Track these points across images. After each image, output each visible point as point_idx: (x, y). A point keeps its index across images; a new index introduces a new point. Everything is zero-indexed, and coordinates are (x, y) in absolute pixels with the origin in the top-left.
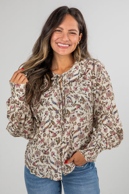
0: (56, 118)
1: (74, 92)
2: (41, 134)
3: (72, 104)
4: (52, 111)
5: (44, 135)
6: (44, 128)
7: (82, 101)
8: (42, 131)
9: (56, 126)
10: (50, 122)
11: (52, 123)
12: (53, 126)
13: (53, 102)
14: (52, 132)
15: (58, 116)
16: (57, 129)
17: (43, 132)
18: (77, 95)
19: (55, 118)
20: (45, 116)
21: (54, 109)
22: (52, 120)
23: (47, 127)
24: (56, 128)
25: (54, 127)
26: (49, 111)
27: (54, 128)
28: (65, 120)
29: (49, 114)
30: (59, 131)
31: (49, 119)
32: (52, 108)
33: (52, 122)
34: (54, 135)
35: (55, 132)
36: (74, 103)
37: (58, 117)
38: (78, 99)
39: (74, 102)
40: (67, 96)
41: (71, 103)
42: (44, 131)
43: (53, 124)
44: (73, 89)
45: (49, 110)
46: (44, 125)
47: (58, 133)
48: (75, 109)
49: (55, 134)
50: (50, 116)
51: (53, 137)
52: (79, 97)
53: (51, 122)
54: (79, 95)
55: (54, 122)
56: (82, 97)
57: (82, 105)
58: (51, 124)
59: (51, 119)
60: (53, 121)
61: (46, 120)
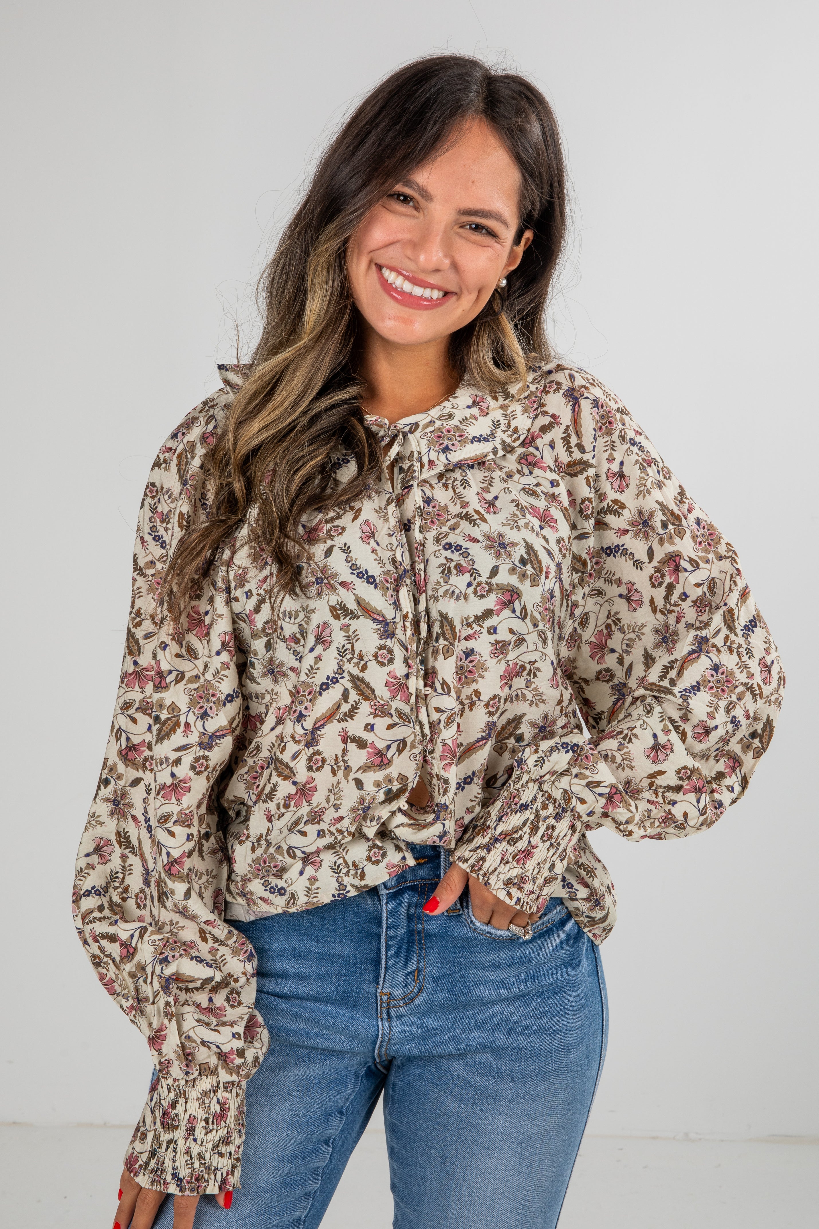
0: (382, 664)
1: (484, 520)
2: (295, 757)
3: (469, 585)
4: (355, 624)
5: (310, 759)
6: (308, 724)
7: (529, 566)
8: (298, 742)
9: (381, 711)
10: (346, 682)
11: (361, 693)
12: (365, 708)
13: (354, 567)
14: (361, 744)
15: (390, 651)
16: (390, 727)
17: (308, 745)
18: (501, 535)
19: (373, 665)
20: (315, 653)
21: (367, 611)
22: (355, 671)
23: (329, 717)
24: (388, 721)
25: (376, 716)
26: (336, 624)
27: (371, 720)
28: (429, 676)
29: (339, 638)
30: (404, 741)
31: (340, 667)
32: (352, 605)
33: (356, 688)
34: (377, 760)
35: (381, 745)
36: (483, 579)
37: (391, 661)
38: (509, 555)
39: (485, 573)
40: (438, 540)
41: (467, 577)
42: (312, 739)
43: (367, 699)
44: (475, 504)
45: (337, 617)
46: (308, 704)
47: (400, 751)
48: (488, 613)
49: (380, 754)
50: (342, 652)
51: (365, 768)
52: (513, 544)
53: (349, 685)
54: (511, 535)
55: (368, 686)
56: (529, 548)
57: (525, 587)
58: (353, 696)
59: (347, 667)
60: (362, 680)
61: (320, 678)
